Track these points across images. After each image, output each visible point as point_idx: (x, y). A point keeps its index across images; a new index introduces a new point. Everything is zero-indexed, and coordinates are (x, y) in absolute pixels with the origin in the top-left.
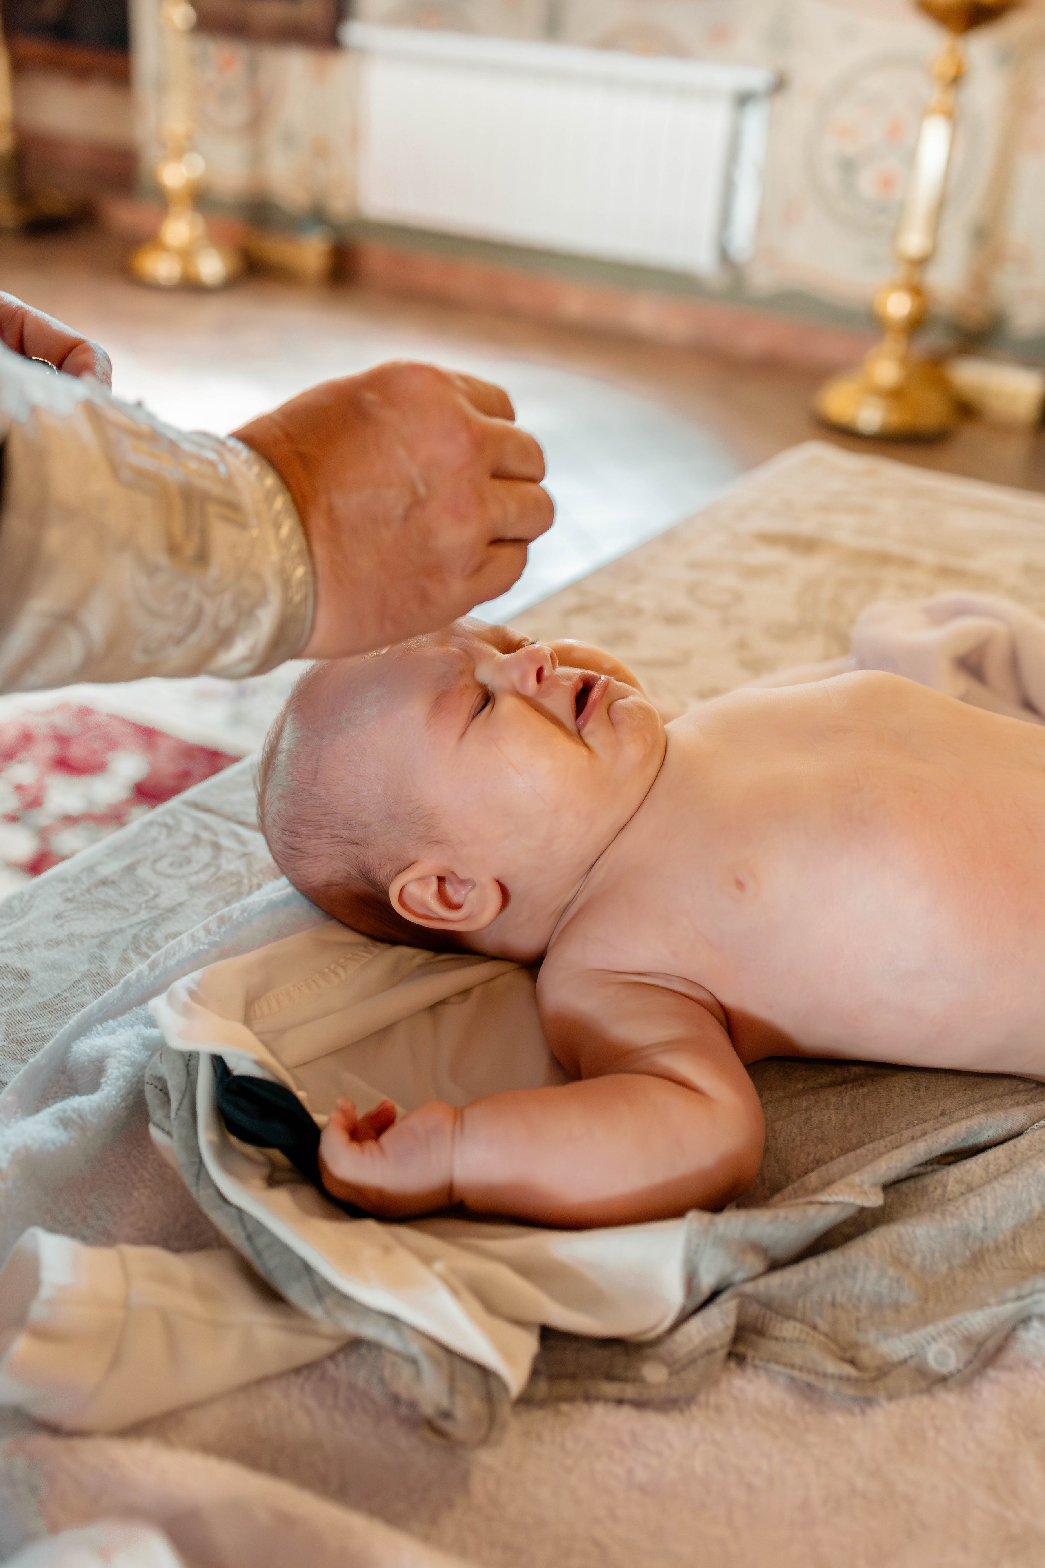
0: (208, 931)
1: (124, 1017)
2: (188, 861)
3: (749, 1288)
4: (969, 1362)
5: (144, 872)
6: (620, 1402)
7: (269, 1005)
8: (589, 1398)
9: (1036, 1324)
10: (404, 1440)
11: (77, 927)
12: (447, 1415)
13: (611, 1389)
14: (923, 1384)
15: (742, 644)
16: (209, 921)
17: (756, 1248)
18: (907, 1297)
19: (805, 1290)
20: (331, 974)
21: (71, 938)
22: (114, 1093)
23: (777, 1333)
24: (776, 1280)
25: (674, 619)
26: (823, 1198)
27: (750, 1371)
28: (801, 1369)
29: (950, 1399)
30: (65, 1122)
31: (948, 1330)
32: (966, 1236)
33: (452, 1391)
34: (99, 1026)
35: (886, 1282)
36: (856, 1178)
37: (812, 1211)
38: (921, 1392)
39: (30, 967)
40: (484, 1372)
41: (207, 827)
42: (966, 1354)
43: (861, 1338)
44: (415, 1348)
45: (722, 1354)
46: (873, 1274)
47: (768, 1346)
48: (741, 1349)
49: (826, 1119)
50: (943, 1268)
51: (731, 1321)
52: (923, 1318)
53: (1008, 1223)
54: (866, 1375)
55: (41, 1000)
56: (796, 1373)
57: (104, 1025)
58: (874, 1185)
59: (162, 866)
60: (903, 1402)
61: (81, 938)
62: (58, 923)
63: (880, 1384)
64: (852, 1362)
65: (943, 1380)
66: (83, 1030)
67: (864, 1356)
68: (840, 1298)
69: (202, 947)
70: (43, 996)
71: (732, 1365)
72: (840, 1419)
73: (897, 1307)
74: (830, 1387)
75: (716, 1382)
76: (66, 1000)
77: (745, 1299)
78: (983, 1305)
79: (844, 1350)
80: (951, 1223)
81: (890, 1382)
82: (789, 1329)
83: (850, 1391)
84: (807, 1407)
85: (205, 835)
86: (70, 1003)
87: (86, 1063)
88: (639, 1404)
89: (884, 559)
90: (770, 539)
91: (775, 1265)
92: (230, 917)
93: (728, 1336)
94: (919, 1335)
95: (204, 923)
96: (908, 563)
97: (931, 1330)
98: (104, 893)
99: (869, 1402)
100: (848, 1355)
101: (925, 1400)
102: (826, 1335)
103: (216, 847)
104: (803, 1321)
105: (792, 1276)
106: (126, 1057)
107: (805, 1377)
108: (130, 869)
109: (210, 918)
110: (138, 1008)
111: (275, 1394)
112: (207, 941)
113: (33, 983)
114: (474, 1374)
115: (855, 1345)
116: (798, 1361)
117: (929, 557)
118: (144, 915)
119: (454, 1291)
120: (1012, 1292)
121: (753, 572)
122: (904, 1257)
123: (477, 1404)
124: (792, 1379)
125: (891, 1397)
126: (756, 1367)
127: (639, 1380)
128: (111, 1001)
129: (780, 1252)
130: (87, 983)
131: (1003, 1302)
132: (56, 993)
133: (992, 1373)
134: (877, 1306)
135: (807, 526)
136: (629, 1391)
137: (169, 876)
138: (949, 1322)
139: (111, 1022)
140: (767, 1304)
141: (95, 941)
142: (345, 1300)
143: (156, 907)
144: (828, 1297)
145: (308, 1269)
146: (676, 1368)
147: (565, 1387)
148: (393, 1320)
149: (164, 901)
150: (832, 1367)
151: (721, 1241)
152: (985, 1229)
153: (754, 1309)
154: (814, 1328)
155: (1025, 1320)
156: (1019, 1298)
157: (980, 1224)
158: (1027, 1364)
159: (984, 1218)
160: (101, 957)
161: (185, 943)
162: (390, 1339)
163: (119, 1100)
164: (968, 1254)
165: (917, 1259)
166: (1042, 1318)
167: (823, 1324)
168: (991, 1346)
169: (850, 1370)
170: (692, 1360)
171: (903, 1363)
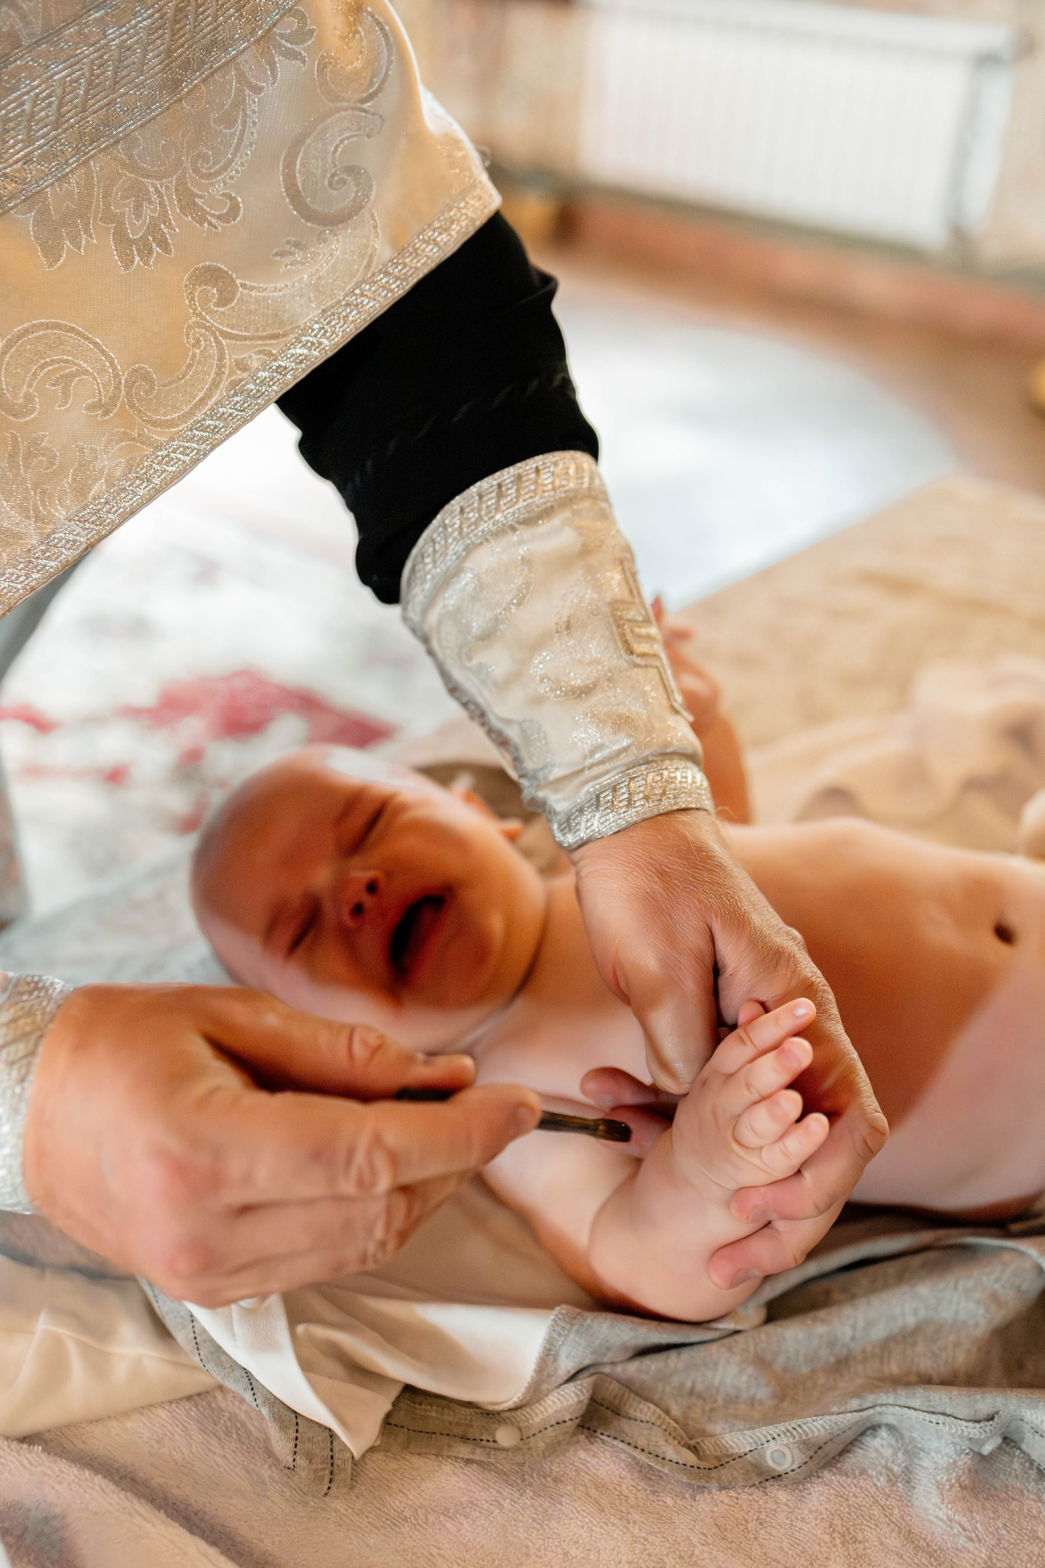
3: (610, 1369)
4: (804, 1464)
6: (468, 1461)
8: (440, 1455)
9: (883, 1433)
13: (463, 1450)
14: (757, 1479)
18: (763, 1393)
19: (662, 1378)
23: (632, 1413)
24: (635, 1366)
27: (597, 1445)
28: (643, 1451)
29: (781, 1494)
31: (788, 1432)
32: (832, 1344)
35: (744, 1378)
38: (753, 1486)
42: (800, 1458)
43: (710, 1428)
45: (571, 1424)
46: (733, 1370)
47: (620, 1425)
48: (592, 1421)
50: (805, 1370)
51: (582, 1399)
52: (773, 1416)
53: (878, 1333)
54: (703, 1464)
56: (636, 1453)
60: (733, 1493)
63: (714, 1473)
64: (695, 1449)
65: (776, 1477)
67: (707, 1445)
68: (699, 1387)
71: (583, 1437)
72: (670, 1500)
73: (751, 1403)
74: (666, 1470)
75: (562, 1453)
77: (602, 1378)
78: (825, 1412)
79: (691, 1437)
80: (821, 1329)
81: (724, 1472)
82: (642, 1410)
83: (683, 1477)
84: (642, 1484)
89: (979, 606)
90: (868, 579)
93: (579, 1410)
94: (762, 1433)
96: (1003, 611)
97: (772, 1430)
99: (701, 1489)
100: (693, 1442)
101: (757, 1494)
102: (676, 1420)
104: (657, 1404)
105: (655, 1364)
107: (643, 1458)
115: (704, 1433)
116: (642, 1443)
120: (855, 1404)
122: (769, 1357)
124: (634, 1459)
125: (722, 1488)
126: (602, 1442)
127: (491, 1442)
131: (844, 1411)
133: (828, 1476)
134: (731, 1401)
136: (480, 1453)
138: (791, 1424)
140: (626, 1385)
144: (689, 1384)
146: (526, 1433)
150: (670, 1452)
152: (853, 1338)
153: (612, 1389)
154: (667, 1412)
155: (873, 1428)
156: (860, 1410)
157: (848, 1332)
158: (862, 1471)
159: (854, 1328)
164: (832, 1359)
165: (781, 1360)
166: (891, 1428)
167: (676, 1411)
168: (833, 1449)
169: (690, 1458)
170: (543, 1429)
171: (741, 1457)
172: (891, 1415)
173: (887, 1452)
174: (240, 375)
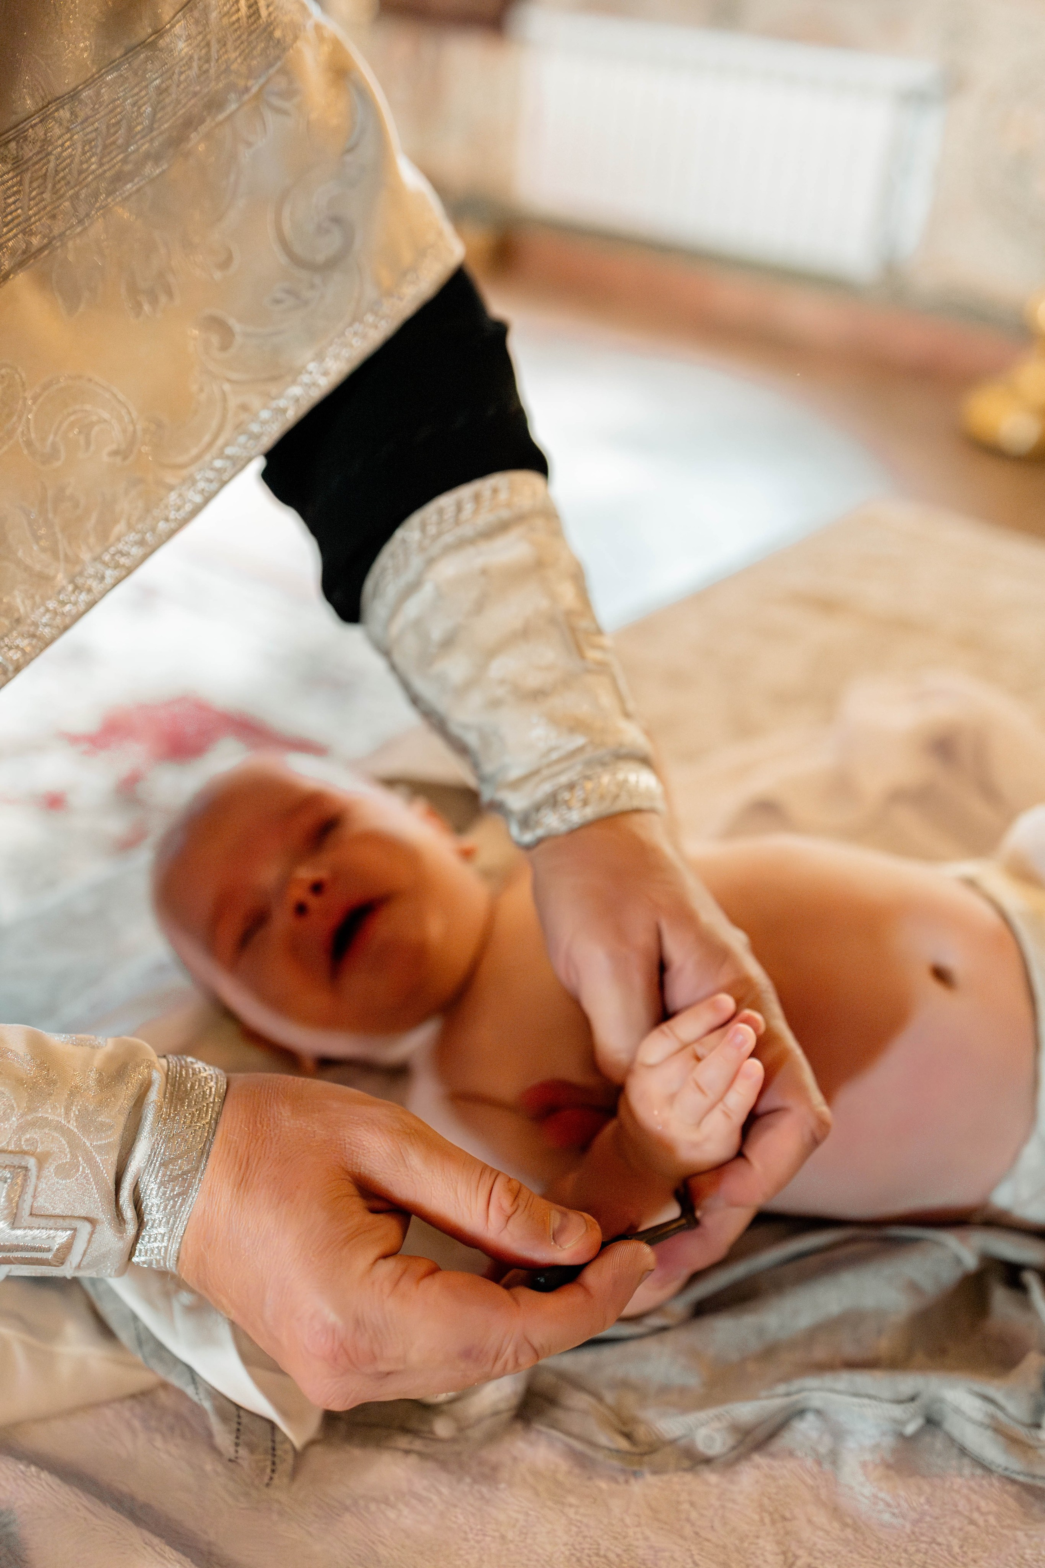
4: (734, 1448)
6: (407, 1452)
8: (380, 1445)
9: (810, 1417)
13: (403, 1441)
14: (686, 1463)
18: (693, 1381)
23: (568, 1403)
27: (533, 1434)
28: (578, 1438)
31: (719, 1417)
32: (760, 1333)
33: (237, 1441)
35: (676, 1368)
38: (685, 1470)
42: (730, 1441)
43: (641, 1415)
45: (507, 1415)
46: (664, 1361)
47: (554, 1414)
48: (528, 1411)
50: (735, 1358)
51: (518, 1388)
52: (704, 1401)
53: (805, 1323)
54: (637, 1450)
56: (574, 1443)
60: (665, 1477)
63: (646, 1458)
64: (628, 1436)
65: (707, 1461)
67: (641, 1432)
68: (631, 1378)
71: (519, 1426)
72: (604, 1485)
73: (681, 1392)
74: (601, 1457)
75: (499, 1442)
77: (537, 1370)
78: (752, 1396)
79: (624, 1423)
80: (749, 1319)
81: (657, 1458)
82: (579, 1400)
83: (616, 1463)
84: (577, 1471)
88: (426, 1454)
93: (515, 1401)
94: (692, 1418)
97: (703, 1415)
99: (632, 1474)
100: (626, 1429)
101: (688, 1477)
102: (610, 1408)
104: (591, 1393)
107: (578, 1446)
115: (635, 1420)
116: (576, 1429)
120: (782, 1388)
122: (699, 1347)
124: (569, 1446)
125: (655, 1472)
126: (538, 1431)
127: (429, 1435)
131: (772, 1396)
133: (757, 1458)
134: (663, 1389)
136: (420, 1444)
138: (721, 1410)
140: (561, 1375)
144: (621, 1375)
146: (463, 1425)
150: (604, 1438)
152: (780, 1329)
153: (547, 1380)
154: (601, 1400)
155: (800, 1413)
156: (788, 1394)
157: (776, 1325)
158: (791, 1454)
159: (780, 1321)
164: (761, 1349)
165: (713, 1351)
166: (819, 1412)
167: (610, 1398)
168: (760, 1434)
169: (623, 1444)
170: (480, 1420)
171: (673, 1442)
172: (816, 1399)
173: (814, 1435)
174: (244, 416)
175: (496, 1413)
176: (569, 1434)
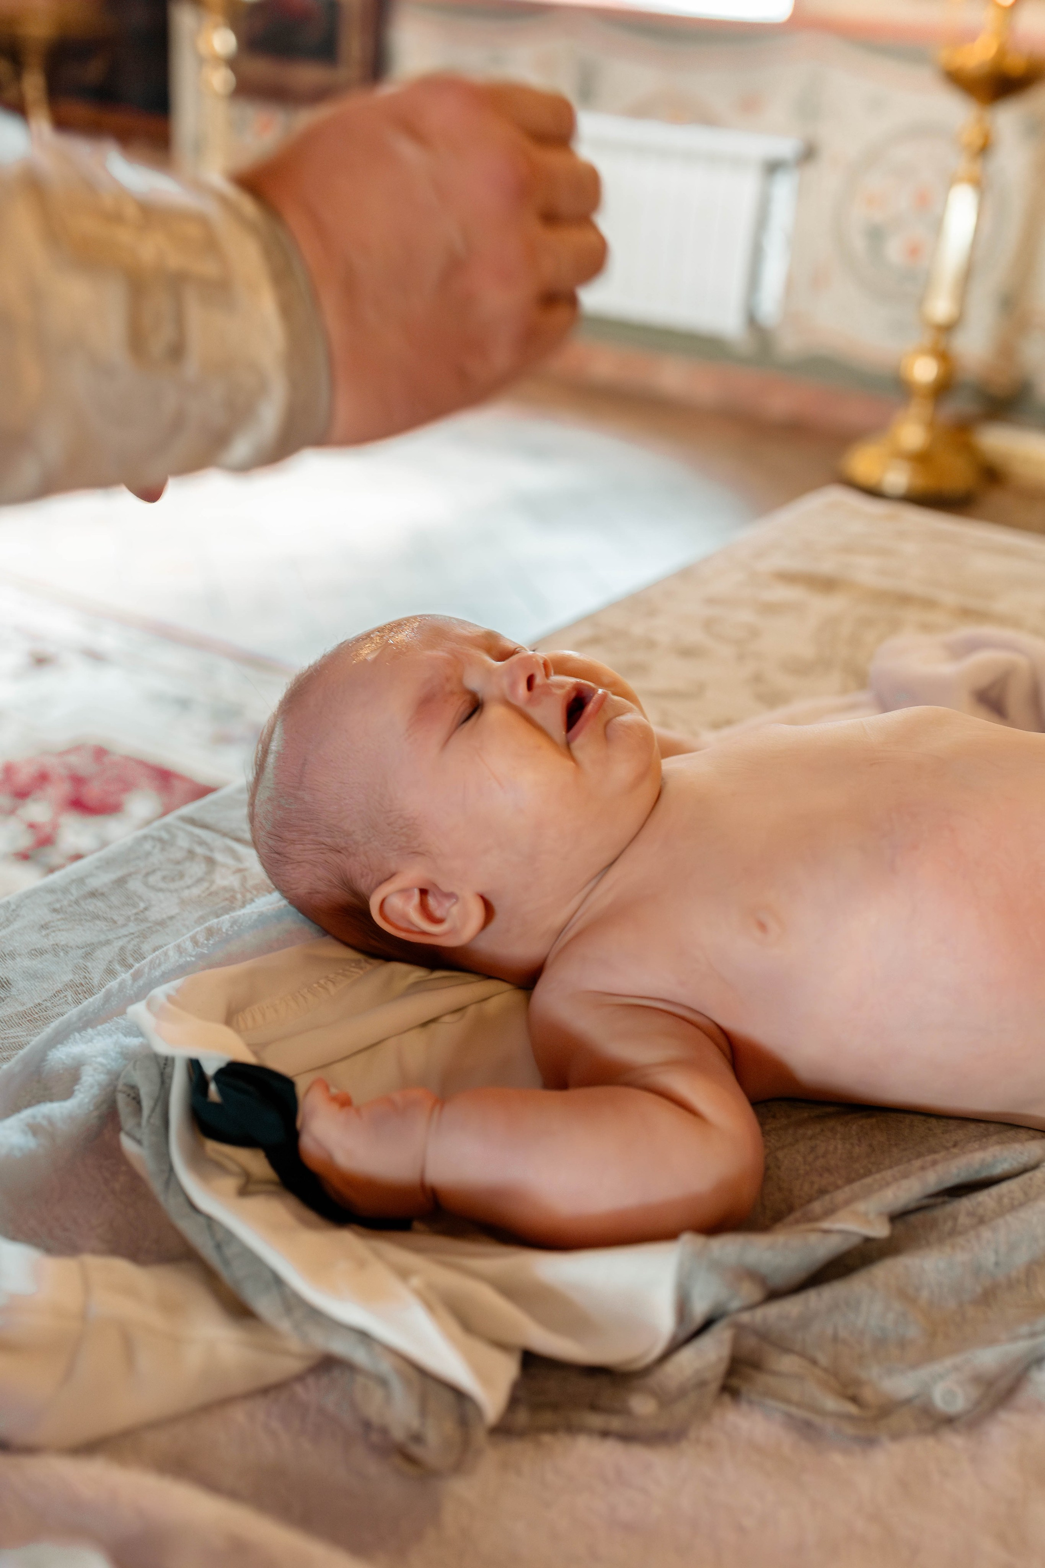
0: (195, 942)
1: (104, 1026)
2: (181, 875)
3: (745, 1317)
4: (978, 1403)
5: (135, 885)
6: (605, 1434)
7: (254, 1019)
8: (573, 1429)
10: (373, 1467)
11: (63, 938)
12: (418, 1438)
13: (596, 1420)
14: (928, 1425)
15: (758, 678)
16: (197, 932)
17: (752, 1275)
18: (913, 1332)
19: (804, 1322)
20: (320, 989)
21: (56, 949)
22: (87, 1100)
23: (774, 1367)
24: (774, 1311)
25: (688, 652)
26: (826, 1225)
27: (744, 1407)
28: (799, 1405)
29: (957, 1441)
30: (34, 1129)
31: (956, 1368)
32: (977, 1270)
33: (423, 1411)
34: (77, 1034)
35: (891, 1316)
36: (861, 1206)
37: (813, 1238)
38: (926, 1433)
39: (11, 976)
40: (459, 1395)
41: (202, 843)
42: (974, 1395)
43: (863, 1375)
44: (385, 1366)
45: (714, 1387)
46: (878, 1307)
47: (763, 1380)
48: (735, 1382)
49: (831, 1148)
50: (952, 1304)
51: (725, 1351)
52: (929, 1355)
53: (1022, 1257)
54: (868, 1414)
55: (21, 1009)
56: (794, 1410)
57: (82, 1034)
58: (881, 1214)
59: (152, 880)
60: (907, 1443)
61: (66, 949)
62: (44, 933)
63: (882, 1424)
64: (854, 1399)
65: (949, 1421)
66: (60, 1037)
67: (867, 1394)
68: (843, 1334)
69: (188, 959)
70: (23, 1004)
71: (726, 1398)
72: (837, 1459)
73: (903, 1344)
74: (829, 1425)
75: (707, 1417)
76: (46, 1009)
77: (740, 1329)
78: (992, 1341)
79: (846, 1386)
80: (961, 1257)
81: (894, 1421)
82: (787, 1363)
83: (849, 1429)
84: (803, 1442)
85: (199, 850)
86: (50, 1013)
87: (61, 1072)
88: (627, 1438)
89: (904, 599)
90: (788, 578)
91: (774, 1295)
92: (220, 929)
93: (722, 1367)
94: (924, 1373)
95: (191, 934)
96: (929, 604)
97: (937, 1368)
98: (92, 905)
99: (869, 1442)
100: (851, 1391)
101: (930, 1442)
102: (825, 1370)
103: (210, 862)
104: (802, 1355)
105: (792, 1307)
106: (102, 1065)
107: (799, 1413)
108: (121, 882)
109: (199, 929)
110: (119, 1017)
111: (239, 1414)
112: (194, 953)
113: (14, 991)
114: (449, 1397)
115: (857, 1382)
116: (791, 1395)
117: (950, 599)
118: (132, 927)
119: (430, 1307)
120: (1024, 1329)
121: (770, 609)
122: (911, 1291)
123: (449, 1427)
124: (789, 1416)
125: (894, 1438)
126: (751, 1403)
127: (625, 1411)
128: (91, 1010)
129: (779, 1281)
130: (69, 994)
131: (1015, 1339)
132: (37, 1002)
133: (1003, 1415)
134: (880, 1342)
135: (827, 566)
136: (616, 1423)
137: (161, 890)
138: (958, 1359)
139: (90, 1031)
140: (764, 1336)
141: (80, 952)
142: (315, 1314)
143: (145, 920)
144: (829, 1331)
145: (278, 1281)
146: (665, 1400)
147: (547, 1417)
148: (364, 1336)
149: (154, 915)
150: (831, 1403)
151: (716, 1266)
152: (997, 1264)
153: (751, 1342)
154: (814, 1362)
155: (1037, 1362)
156: (1033, 1335)
157: (992, 1258)
158: (1040, 1406)
159: (996, 1252)
160: (85, 968)
161: (171, 953)
162: (359, 1356)
163: (91, 1108)
164: (979, 1290)
165: (925, 1294)
167: (823, 1359)
168: (1003, 1384)
169: (852, 1409)
170: (682, 1393)
171: (907, 1402)
175: (702, 1384)
176: (788, 1401)
